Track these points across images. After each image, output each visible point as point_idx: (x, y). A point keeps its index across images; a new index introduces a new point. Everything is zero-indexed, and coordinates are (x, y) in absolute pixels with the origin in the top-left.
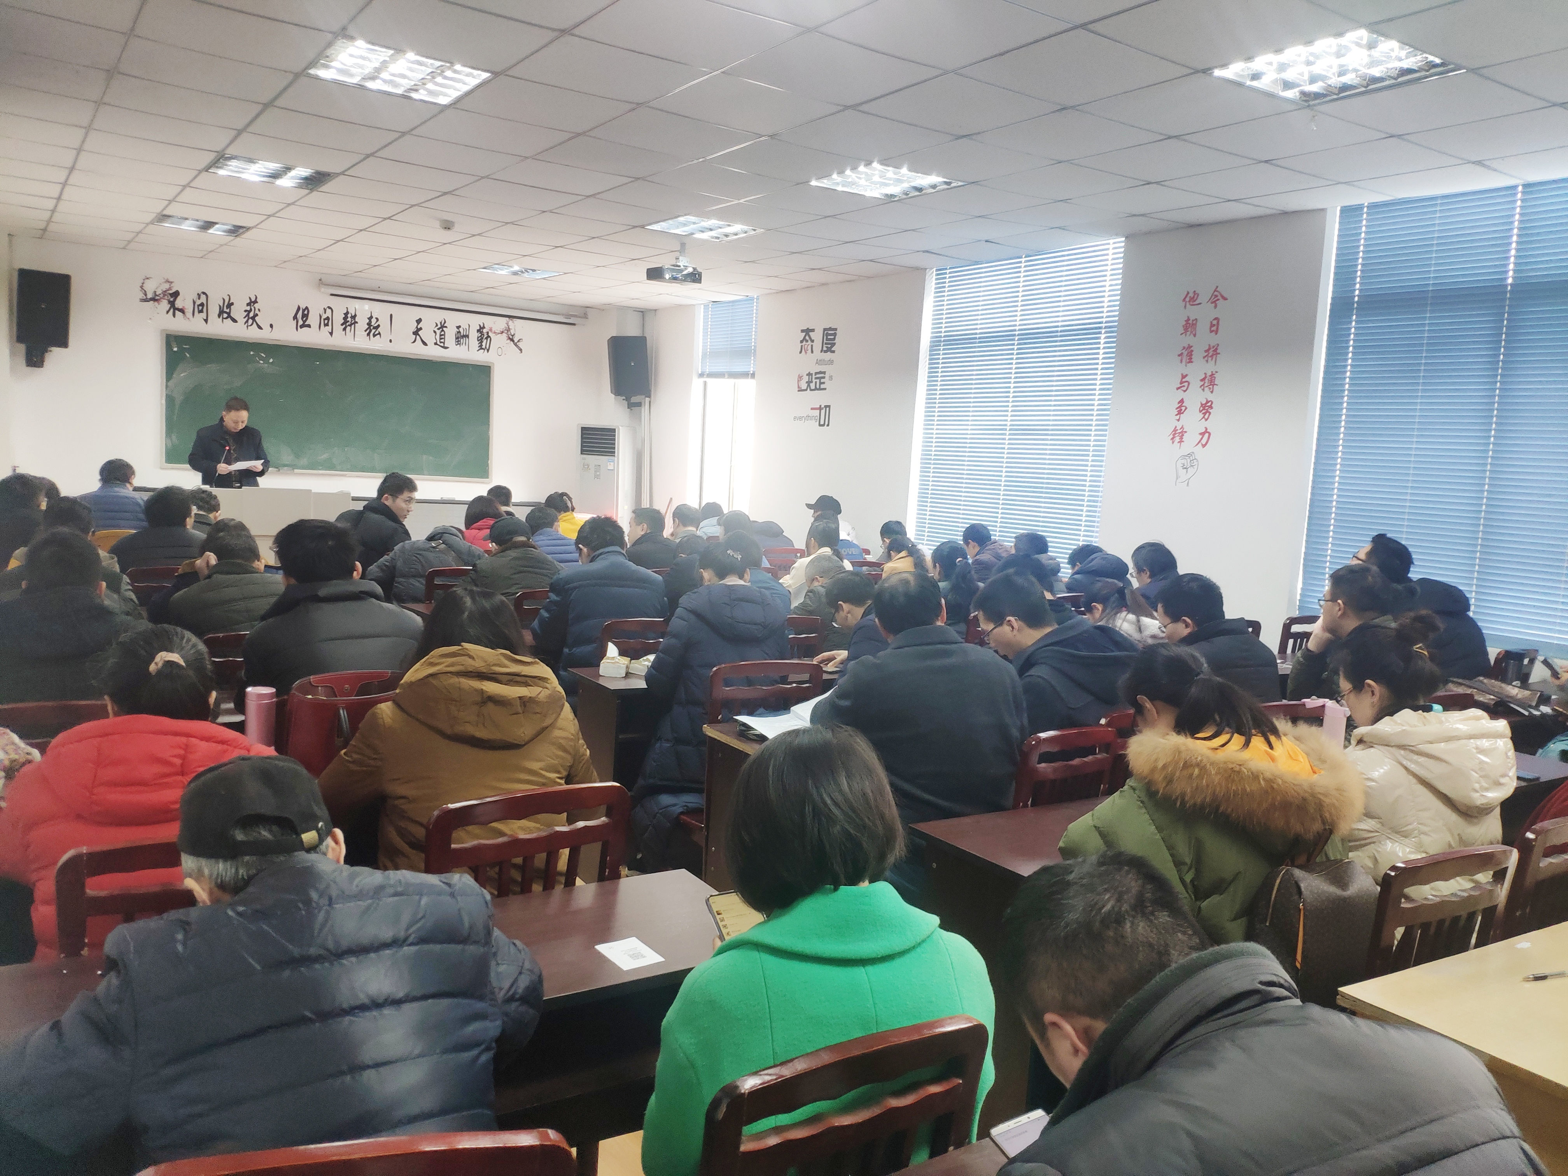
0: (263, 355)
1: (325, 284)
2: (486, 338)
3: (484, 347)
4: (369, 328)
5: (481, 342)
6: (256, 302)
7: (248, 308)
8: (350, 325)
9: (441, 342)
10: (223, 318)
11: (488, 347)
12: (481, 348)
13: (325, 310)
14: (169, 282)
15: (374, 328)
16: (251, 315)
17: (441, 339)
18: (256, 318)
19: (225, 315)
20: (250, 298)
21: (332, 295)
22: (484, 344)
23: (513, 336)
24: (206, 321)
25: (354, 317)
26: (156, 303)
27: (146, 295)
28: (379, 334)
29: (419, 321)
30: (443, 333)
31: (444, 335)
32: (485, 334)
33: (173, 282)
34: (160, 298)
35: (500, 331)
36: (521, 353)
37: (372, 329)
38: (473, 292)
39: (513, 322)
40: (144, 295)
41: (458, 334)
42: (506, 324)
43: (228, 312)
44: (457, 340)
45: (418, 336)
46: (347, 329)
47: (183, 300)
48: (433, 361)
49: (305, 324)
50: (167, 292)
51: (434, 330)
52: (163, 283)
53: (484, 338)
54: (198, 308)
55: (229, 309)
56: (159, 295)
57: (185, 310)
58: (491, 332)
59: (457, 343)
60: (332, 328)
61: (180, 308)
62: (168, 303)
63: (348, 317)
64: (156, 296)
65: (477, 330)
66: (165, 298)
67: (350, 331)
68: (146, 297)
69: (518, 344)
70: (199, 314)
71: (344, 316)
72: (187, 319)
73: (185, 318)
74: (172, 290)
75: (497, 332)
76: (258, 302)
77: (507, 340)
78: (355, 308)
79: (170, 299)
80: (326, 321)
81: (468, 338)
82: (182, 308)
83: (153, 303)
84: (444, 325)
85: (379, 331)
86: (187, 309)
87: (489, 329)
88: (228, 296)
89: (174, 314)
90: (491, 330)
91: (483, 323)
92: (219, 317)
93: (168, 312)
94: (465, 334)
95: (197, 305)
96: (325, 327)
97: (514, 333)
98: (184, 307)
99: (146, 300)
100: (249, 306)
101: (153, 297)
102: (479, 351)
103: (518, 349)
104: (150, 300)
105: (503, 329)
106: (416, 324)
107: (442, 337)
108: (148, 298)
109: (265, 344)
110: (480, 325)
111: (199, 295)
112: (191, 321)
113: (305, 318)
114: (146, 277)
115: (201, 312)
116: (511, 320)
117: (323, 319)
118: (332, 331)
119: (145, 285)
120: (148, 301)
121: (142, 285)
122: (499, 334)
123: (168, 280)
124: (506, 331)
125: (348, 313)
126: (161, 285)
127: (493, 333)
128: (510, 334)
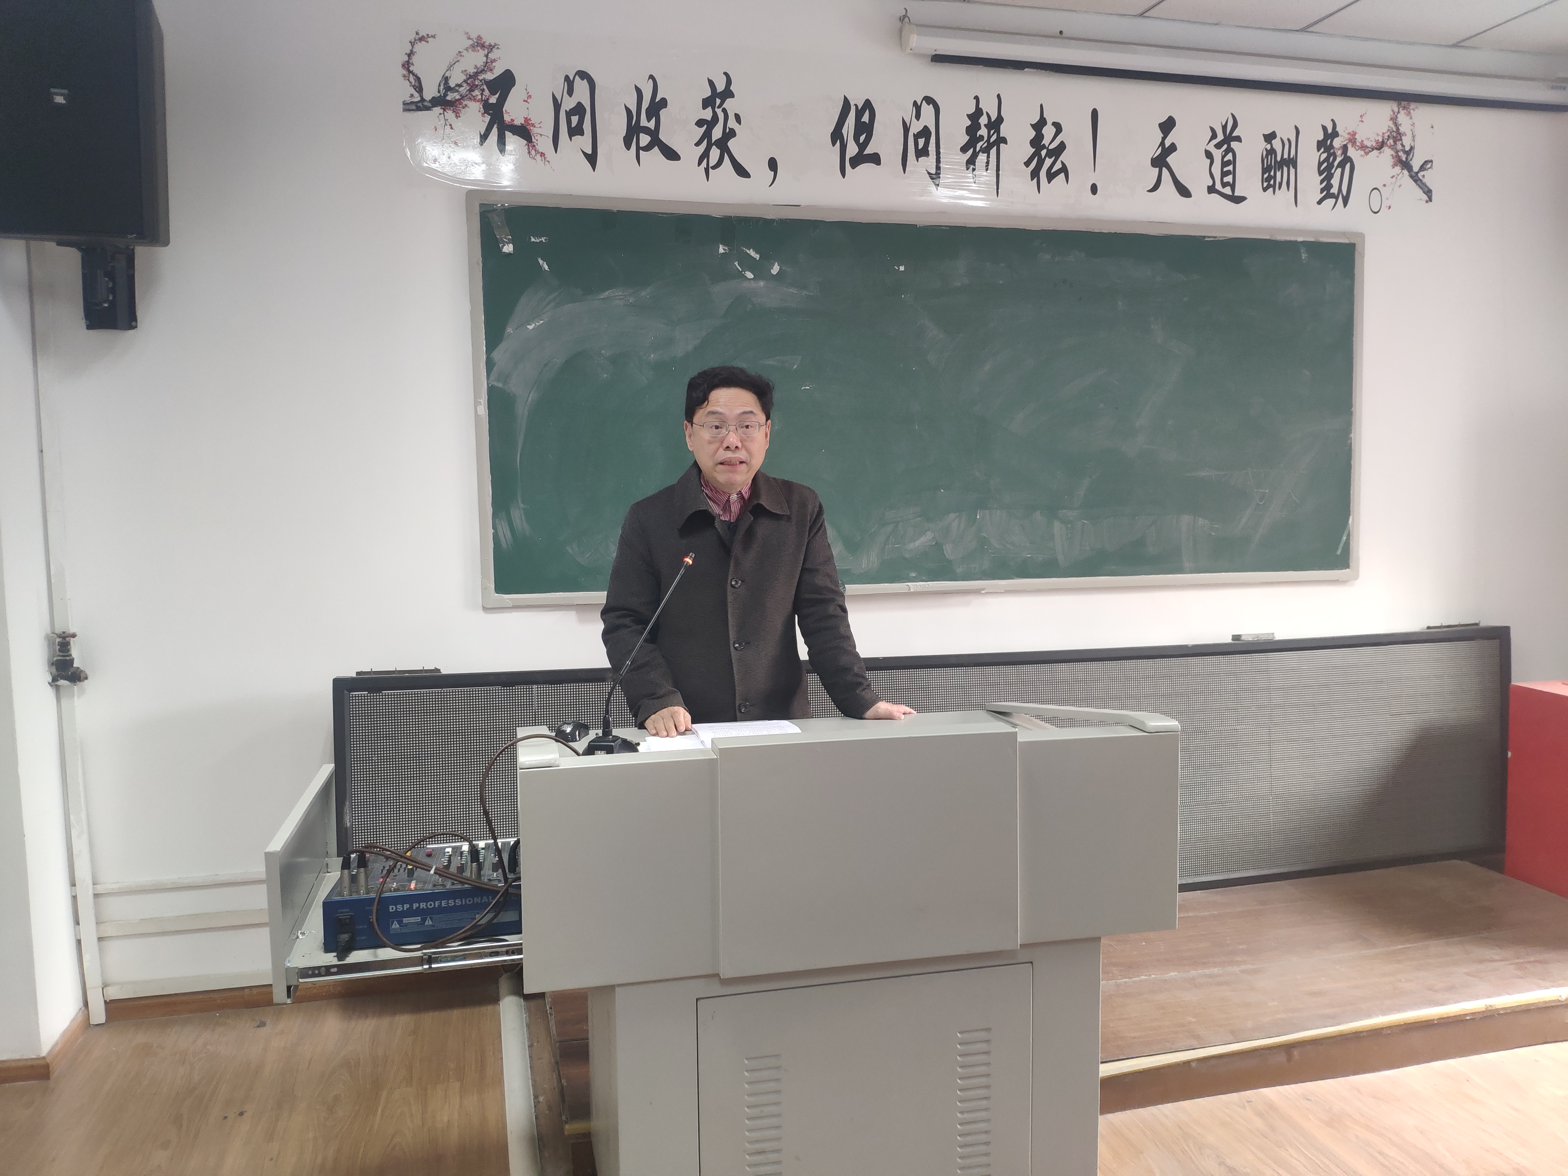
0: (752, 253)
1: (917, 25)
2: (1342, 165)
3: (1335, 190)
4: (1037, 153)
5: (1330, 177)
6: (728, 93)
7: (707, 114)
8: (986, 150)
9: (1224, 185)
10: (638, 149)
11: (1344, 192)
12: (1327, 193)
13: (917, 107)
14: (483, 46)
15: (1050, 154)
16: (717, 133)
17: (1224, 174)
18: (732, 144)
19: (645, 139)
20: (711, 83)
21: (939, 59)
22: (1335, 181)
23: (1407, 153)
24: (592, 159)
25: (995, 125)
26: (450, 114)
27: (419, 89)
28: (1064, 169)
29: (1167, 126)
30: (1229, 157)
31: (1234, 162)
32: (1339, 153)
33: (496, 45)
34: (461, 96)
35: (1377, 141)
36: (1430, 199)
37: (1043, 157)
38: (1304, 30)
39: (1409, 114)
40: (415, 89)
41: (1269, 157)
42: (1391, 119)
43: (653, 129)
44: (1266, 176)
45: (1165, 170)
46: (977, 161)
47: (526, 99)
48: (1206, 239)
49: (865, 153)
50: (480, 78)
51: (1207, 149)
52: (466, 50)
53: (1336, 164)
54: (569, 122)
55: (653, 120)
56: (457, 88)
57: (532, 128)
58: (1352, 146)
59: (1265, 184)
60: (938, 161)
61: (519, 122)
62: (482, 109)
63: (979, 123)
64: (449, 93)
65: (1318, 142)
66: (474, 97)
67: (986, 166)
68: (420, 96)
69: (1420, 175)
70: (573, 138)
71: (969, 123)
72: (538, 155)
73: (533, 152)
74: (494, 71)
75: (1369, 144)
76: (732, 95)
77: (1394, 167)
78: (999, 96)
79: (488, 99)
80: (921, 142)
81: (1293, 167)
82: (523, 123)
83: (440, 114)
84: (1234, 135)
85: (1062, 162)
86: (537, 125)
87: (1347, 136)
88: (650, 80)
89: (502, 142)
90: (1352, 139)
91: (1332, 120)
92: (628, 147)
93: (484, 137)
94: (1286, 156)
95: (566, 111)
96: (919, 159)
97: (1412, 145)
98: (530, 119)
99: (420, 104)
100: (710, 107)
101: (439, 95)
102: (1319, 203)
103: (1422, 191)
104: (430, 105)
105: (1383, 133)
106: (1163, 133)
107: (1229, 166)
108: (428, 100)
109: (757, 220)
110: (1324, 128)
111: (572, 79)
112: (548, 162)
113: (864, 136)
114: (417, 33)
115: (575, 131)
116: (1404, 108)
117: (914, 134)
118: (938, 168)
119: (414, 59)
120: (428, 109)
121: (406, 58)
122: (1373, 150)
123: (481, 38)
124: (1391, 141)
125: (978, 112)
126: (463, 58)
127: (1357, 148)
128: (1402, 150)
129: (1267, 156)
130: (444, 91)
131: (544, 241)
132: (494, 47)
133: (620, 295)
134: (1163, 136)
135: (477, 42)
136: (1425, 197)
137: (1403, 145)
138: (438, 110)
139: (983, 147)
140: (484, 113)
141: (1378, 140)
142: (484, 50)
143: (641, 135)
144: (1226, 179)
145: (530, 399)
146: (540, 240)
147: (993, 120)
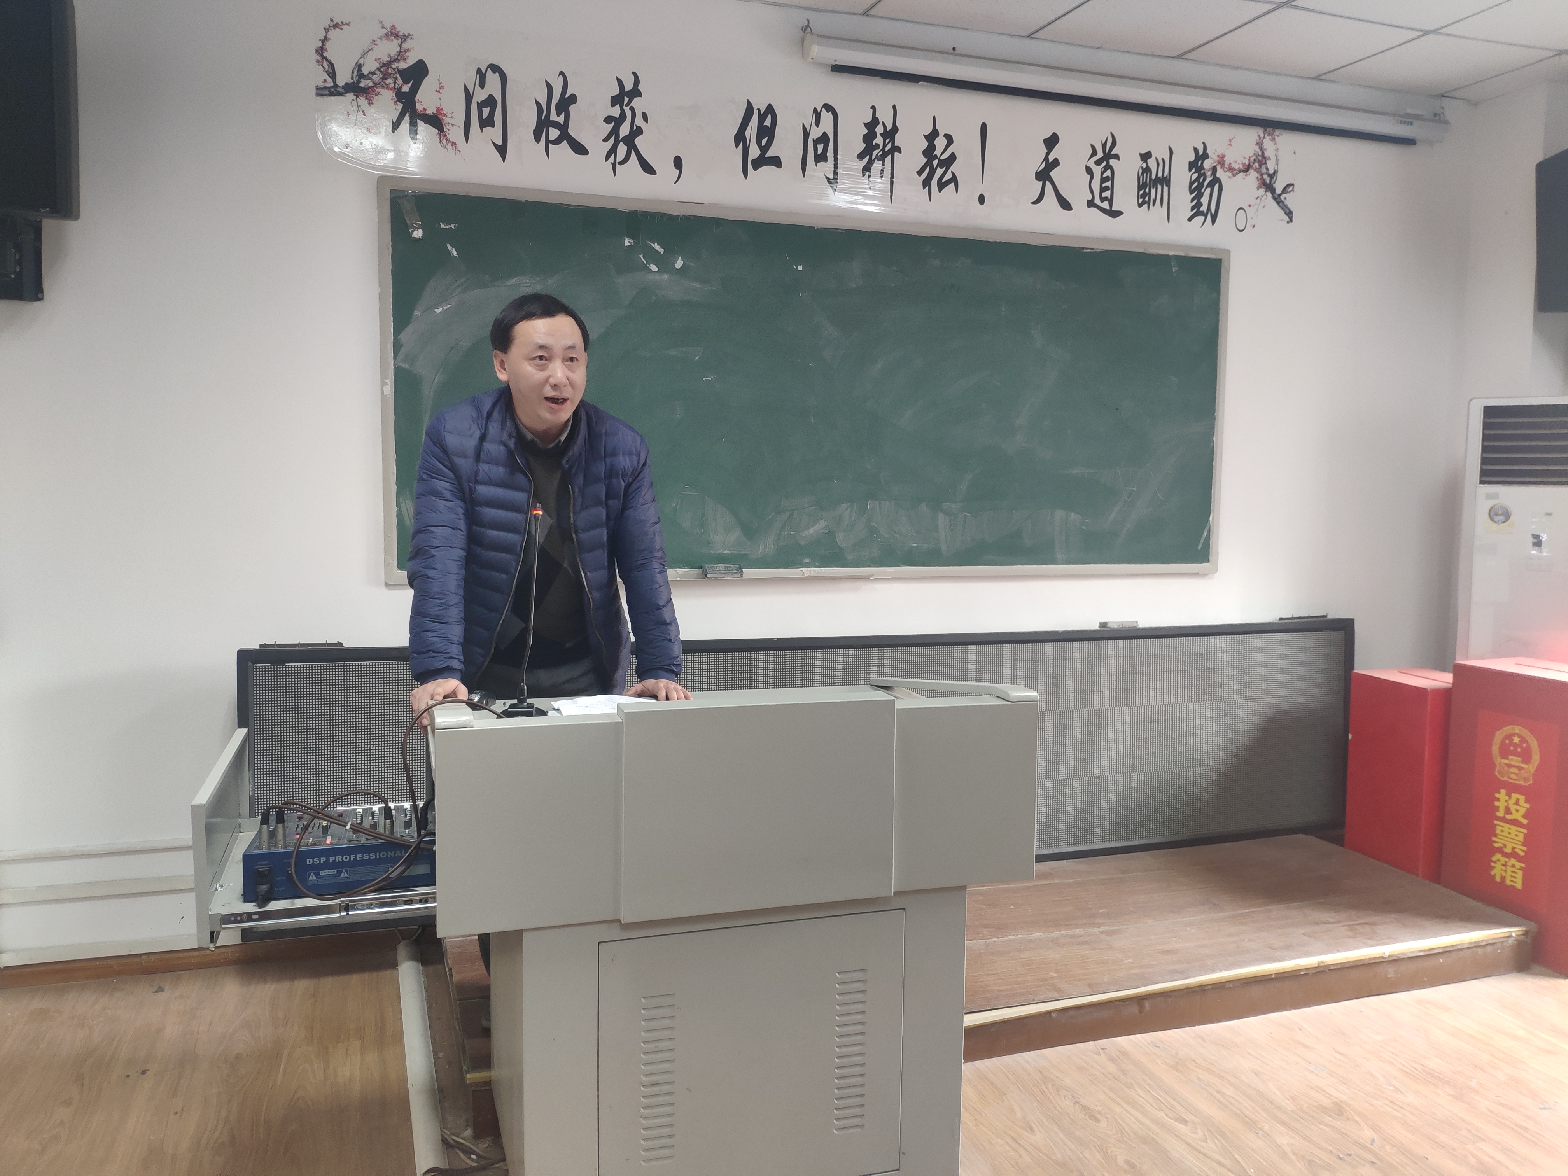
0: (656, 246)
1: (819, 36)
2: (1211, 185)
3: (1204, 208)
4: (929, 163)
5: (1200, 195)
6: (636, 92)
7: (616, 112)
8: (882, 158)
9: (1103, 199)
10: (548, 142)
11: (1213, 211)
12: (1197, 211)
13: (817, 114)
14: (397, 36)
15: (941, 164)
16: (625, 130)
17: (1103, 189)
18: (639, 141)
19: (554, 133)
20: (620, 82)
21: (839, 69)
22: (1205, 200)
23: (1271, 176)
24: (502, 150)
25: (891, 134)
26: (362, 101)
27: (332, 74)
28: (954, 179)
29: (1052, 142)
30: (1108, 173)
31: (1112, 178)
32: (1209, 173)
33: (409, 35)
34: (374, 83)
35: (1244, 165)
36: (1291, 220)
37: (935, 166)
38: (1179, 57)
39: (1273, 140)
40: (328, 75)
41: (1145, 175)
42: (1257, 144)
43: (562, 123)
44: (1141, 192)
45: (1048, 184)
46: (872, 168)
47: (438, 90)
48: (1085, 251)
49: (766, 156)
50: (394, 66)
51: (1088, 165)
52: (381, 39)
53: (1206, 183)
54: (480, 113)
55: (563, 115)
56: (370, 76)
57: (443, 118)
58: (1221, 168)
59: (1141, 200)
60: (836, 166)
61: (431, 111)
62: (395, 97)
63: (876, 132)
64: (362, 80)
65: (1190, 162)
66: (387, 85)
67: (881, 173)
68: (333, 82)
69: (1282, 197)
70: (484, 129)
71: (866, 131)
72: (449, 144)
73: (444, 142)
74: (408, 61)
75: (1236, 166)
76: (640, 95)
77: (1258, 189)
78: (894, 107)
79: (401, 88)
80: (820, 148)
81: (1167, 186)
82: (435, 112)
83: (353, 100)
84: (1113, 153)
85: (953, 173)
86: (449, 115)
87: (1216, 159)
88: (561, 76)
89: (413, 131)
90: (1221, 161)
91: (1204, 143)
92: (537, 139)
93: (395, 126)
94: (1160, 175)
95: (478, 102)
96: (818, 164)
97: (1276, 168)
98: (442, 109)
99: (333, 90)
100: (618, 105)
101: (352, 81)
102: (1190, 219)
103: (1283, 212)
104: (343, 91)
105: (1250, 157)
106: (1047, 148)
107: (1107, 183)
108: (341, 85)
109: (663, 215)
110: (1196, 150)
111: (484, 72)
112: (460, 151)
113: (766, 139)
114: (332, 20)
115: (486, 123)
116: (1269, 134)
117: (813, 139)
118: (836, 173)
119: (328, 45)
120: (340, 94)
121: (320, 44)
122: (1240, 172)
123: (395, 28)
124: (1257, 165)
125: (875, 122)
126: (376, 46)
127: (1226, 170)
128: (1266, 173)
129: (1143, 174)
130: (357, 77)
131: (453, 228)
132: (408, 37)
133: (527, 283)
134: (1047, 151)
135: (391, 32)
136: (1287, 218)
137: (1267, 169)
138: (351, 96)
139: (879, 155)
140: (397, 101)
141: (1245, 163)
142: (398, 39)
143: (551, 129)
144: (1104, 195)
145: (436, 381)
146: (450, 226)
147: (888, 130)
